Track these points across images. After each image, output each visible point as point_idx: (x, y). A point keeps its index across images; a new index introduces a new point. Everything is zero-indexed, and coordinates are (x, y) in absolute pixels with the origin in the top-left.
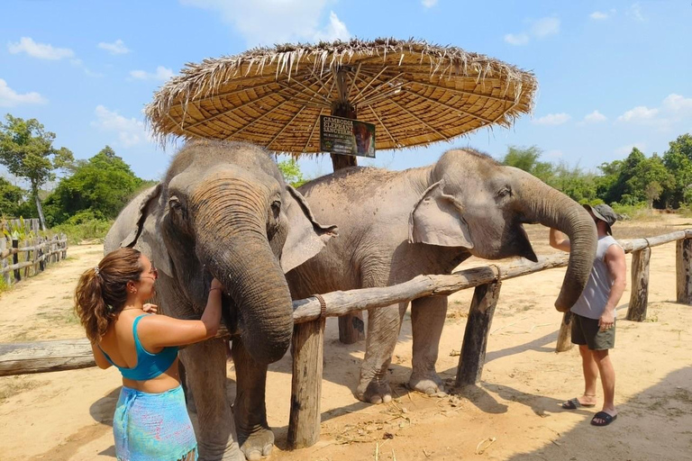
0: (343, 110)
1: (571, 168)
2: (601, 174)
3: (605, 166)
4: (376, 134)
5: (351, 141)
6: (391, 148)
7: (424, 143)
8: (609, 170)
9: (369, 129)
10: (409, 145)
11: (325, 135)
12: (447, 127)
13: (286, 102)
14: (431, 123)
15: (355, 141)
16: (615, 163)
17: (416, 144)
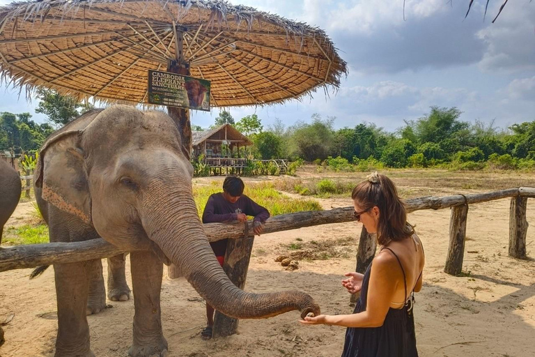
0: (178, 66)
1: (486, 127)
2: (512, 133)
3: (516, 127)
4: (211, 90)
5: (182, 95)
6: (253, 104)
7: (279, 100)
8: (520, 130)
9: (205, 84)
10: (267, 101)
11: (153, 88)
12: (290, 85)
13: (139, 59)
14: (276, 81)
15: (187, 95)
16: (525, 125)
17: (272, 101)
